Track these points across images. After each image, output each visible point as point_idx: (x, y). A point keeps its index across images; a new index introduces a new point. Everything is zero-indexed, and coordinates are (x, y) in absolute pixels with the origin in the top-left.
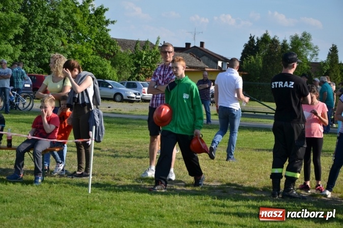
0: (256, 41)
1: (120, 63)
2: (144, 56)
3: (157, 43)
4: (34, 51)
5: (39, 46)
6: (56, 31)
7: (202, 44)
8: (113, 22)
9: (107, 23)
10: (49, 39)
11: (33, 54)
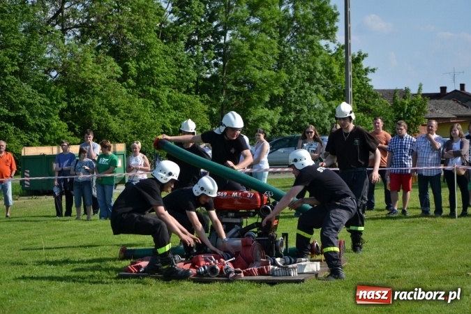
2: (406, 107)
3: (420, 89)
4: (293, 113)
5: (298, 108)
7: (462, 86)
8: (373, 70)
9: (366, 71)
10: (309, 97)
11: (292, 116)
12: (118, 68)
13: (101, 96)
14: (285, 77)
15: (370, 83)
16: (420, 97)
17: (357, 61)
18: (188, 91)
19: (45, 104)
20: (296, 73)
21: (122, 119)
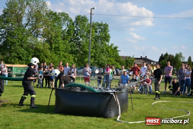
0: (164, 55)
1: (122, 64)
2: (129, 61)
3: (133, 56)
4: (97, 60)
5: (98, 59)
6: (103, 54)
7: (146, 57)
8: (120, 51)
9: (118, 51)
10: (101, 57)
11: (97, 61)
12: (49, 46)
13: (44, 53)
14: (94, 51)
15: (119, 54)
16: (133, 59)
17: (115, 48)
18: (70, 53)
19: (27, 54)
20: (98, 50)
21: (49, 59)
